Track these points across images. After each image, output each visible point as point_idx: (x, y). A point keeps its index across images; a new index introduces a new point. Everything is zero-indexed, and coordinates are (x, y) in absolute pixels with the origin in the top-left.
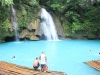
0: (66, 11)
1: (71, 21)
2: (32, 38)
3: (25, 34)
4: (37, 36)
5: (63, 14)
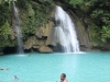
2: (42, 49)
3: (31, 43)
4: (50, 46)
5: (88, 13)
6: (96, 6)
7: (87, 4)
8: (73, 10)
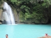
0: (21, 5)
1: (24, 12)
6: (23, 4)
7: (19, 2)
8: (12, 5)
